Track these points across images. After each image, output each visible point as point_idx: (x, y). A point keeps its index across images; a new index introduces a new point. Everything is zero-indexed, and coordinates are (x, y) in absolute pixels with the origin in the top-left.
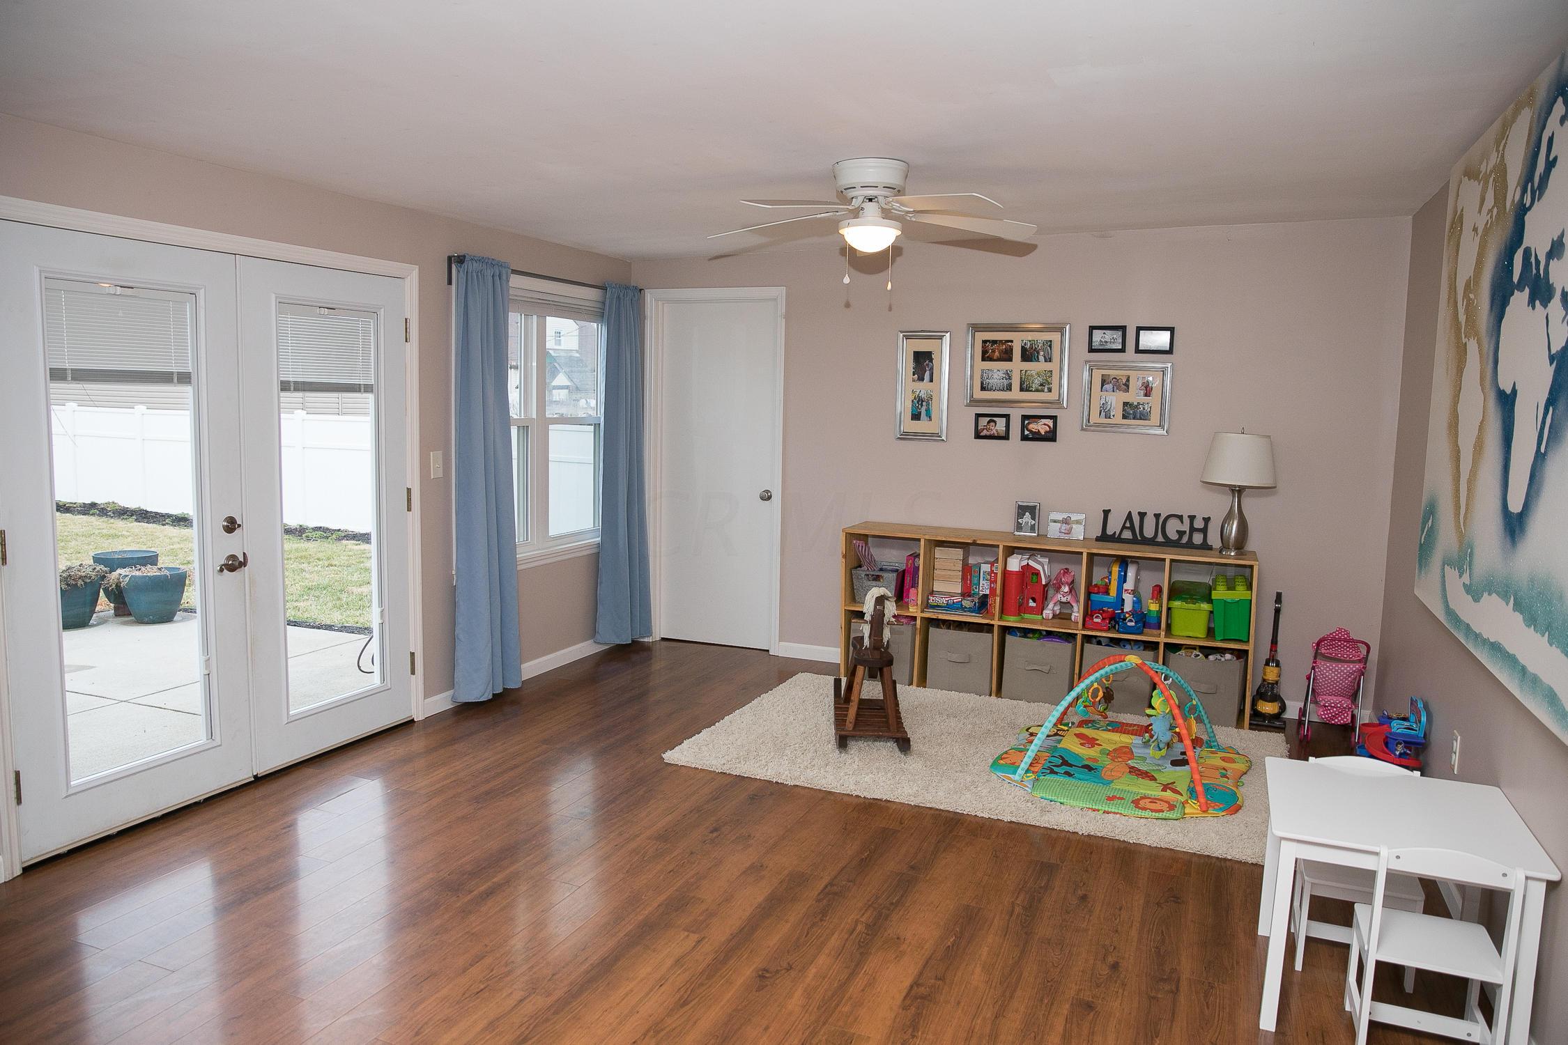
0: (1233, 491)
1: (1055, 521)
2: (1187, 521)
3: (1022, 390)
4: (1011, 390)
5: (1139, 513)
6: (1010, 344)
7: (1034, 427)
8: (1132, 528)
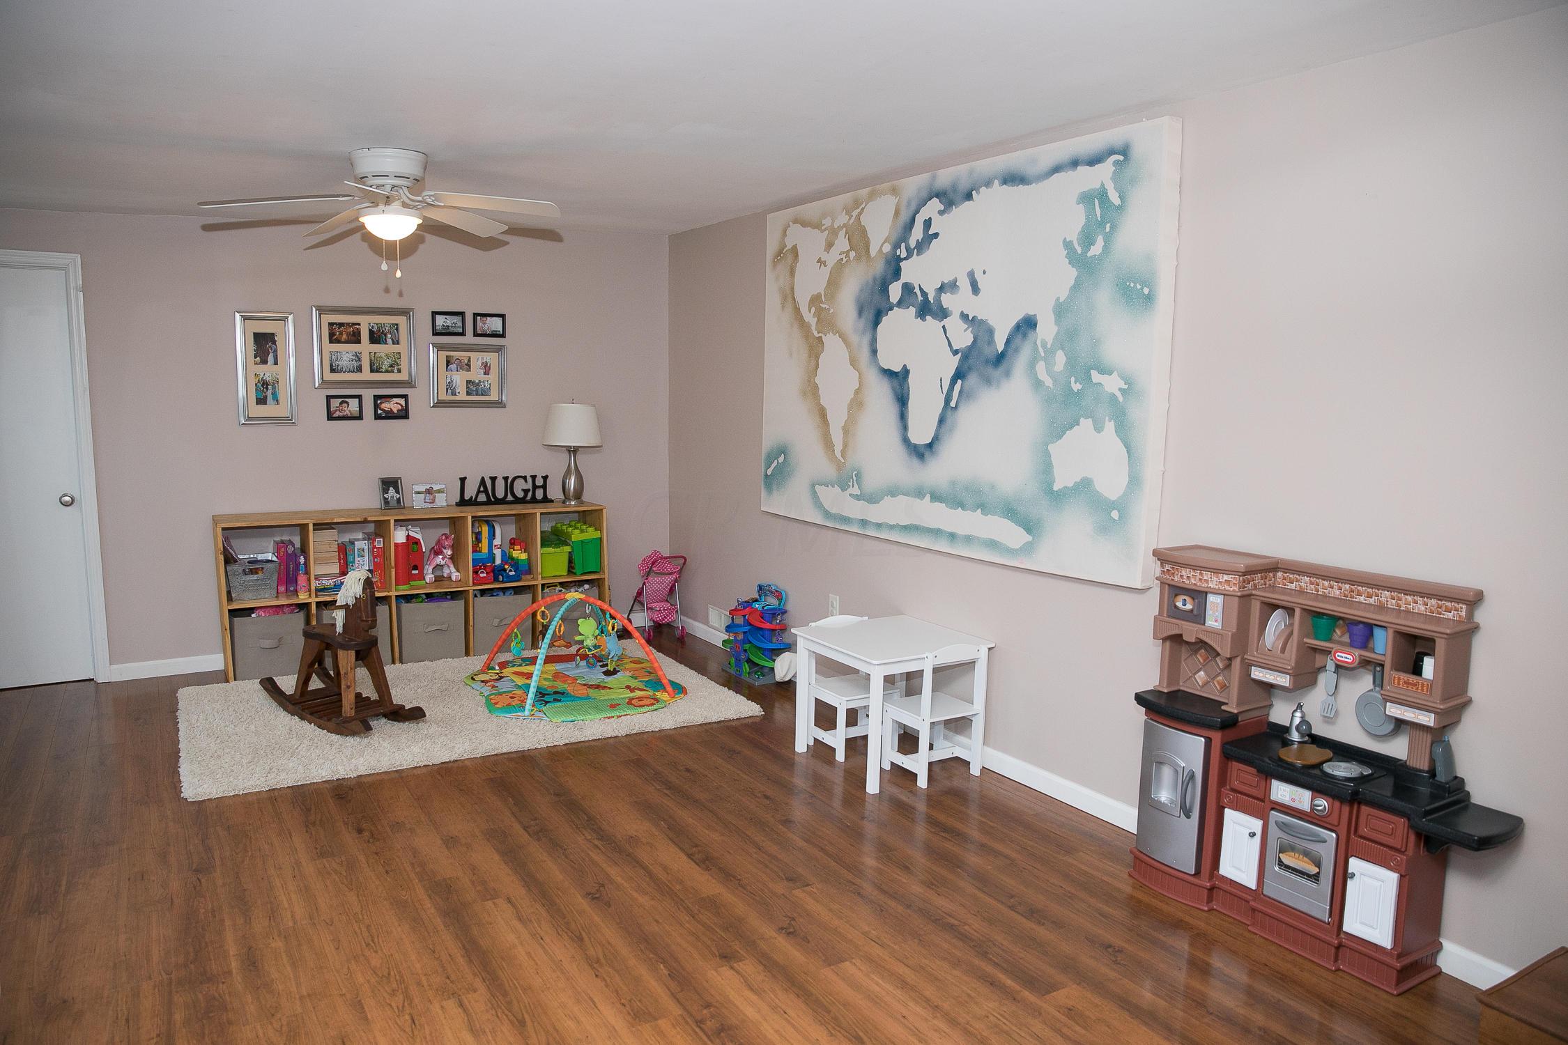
0: (569, 451)
1: (419, 493)
2: (530, 480)
3: (372, 371)
4: (361, 372)
5: (491, 478)
6: (357, 326)
7: (386, 406)
8: (486, 491)
